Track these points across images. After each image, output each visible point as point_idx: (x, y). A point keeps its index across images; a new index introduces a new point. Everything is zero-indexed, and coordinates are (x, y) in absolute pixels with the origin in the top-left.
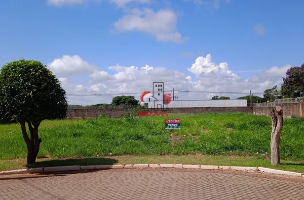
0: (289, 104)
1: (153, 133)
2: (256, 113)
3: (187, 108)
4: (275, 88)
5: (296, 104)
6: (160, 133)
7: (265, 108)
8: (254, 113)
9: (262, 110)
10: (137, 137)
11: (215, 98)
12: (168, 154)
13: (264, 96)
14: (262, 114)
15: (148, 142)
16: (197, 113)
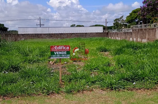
0: (145, 29)
1: (30, 61)
2: (111, 38)
3: (54, 34)
4: (122, 18)
5: (152, 29)
6: (38, 61)
7: (121, 33)
8: (110, 37)
9: (118, 35)
10: (12, 67)
11: (73, 26)
12: (58, 93)
13: (114, 24)
14: (117, 38)
15: (26, 75)
16: (64, 38)
